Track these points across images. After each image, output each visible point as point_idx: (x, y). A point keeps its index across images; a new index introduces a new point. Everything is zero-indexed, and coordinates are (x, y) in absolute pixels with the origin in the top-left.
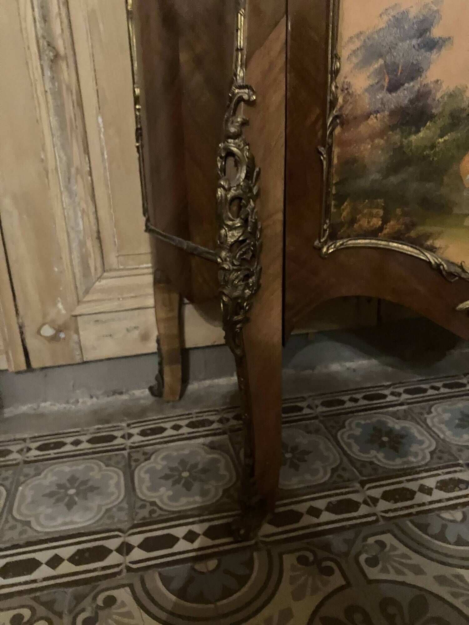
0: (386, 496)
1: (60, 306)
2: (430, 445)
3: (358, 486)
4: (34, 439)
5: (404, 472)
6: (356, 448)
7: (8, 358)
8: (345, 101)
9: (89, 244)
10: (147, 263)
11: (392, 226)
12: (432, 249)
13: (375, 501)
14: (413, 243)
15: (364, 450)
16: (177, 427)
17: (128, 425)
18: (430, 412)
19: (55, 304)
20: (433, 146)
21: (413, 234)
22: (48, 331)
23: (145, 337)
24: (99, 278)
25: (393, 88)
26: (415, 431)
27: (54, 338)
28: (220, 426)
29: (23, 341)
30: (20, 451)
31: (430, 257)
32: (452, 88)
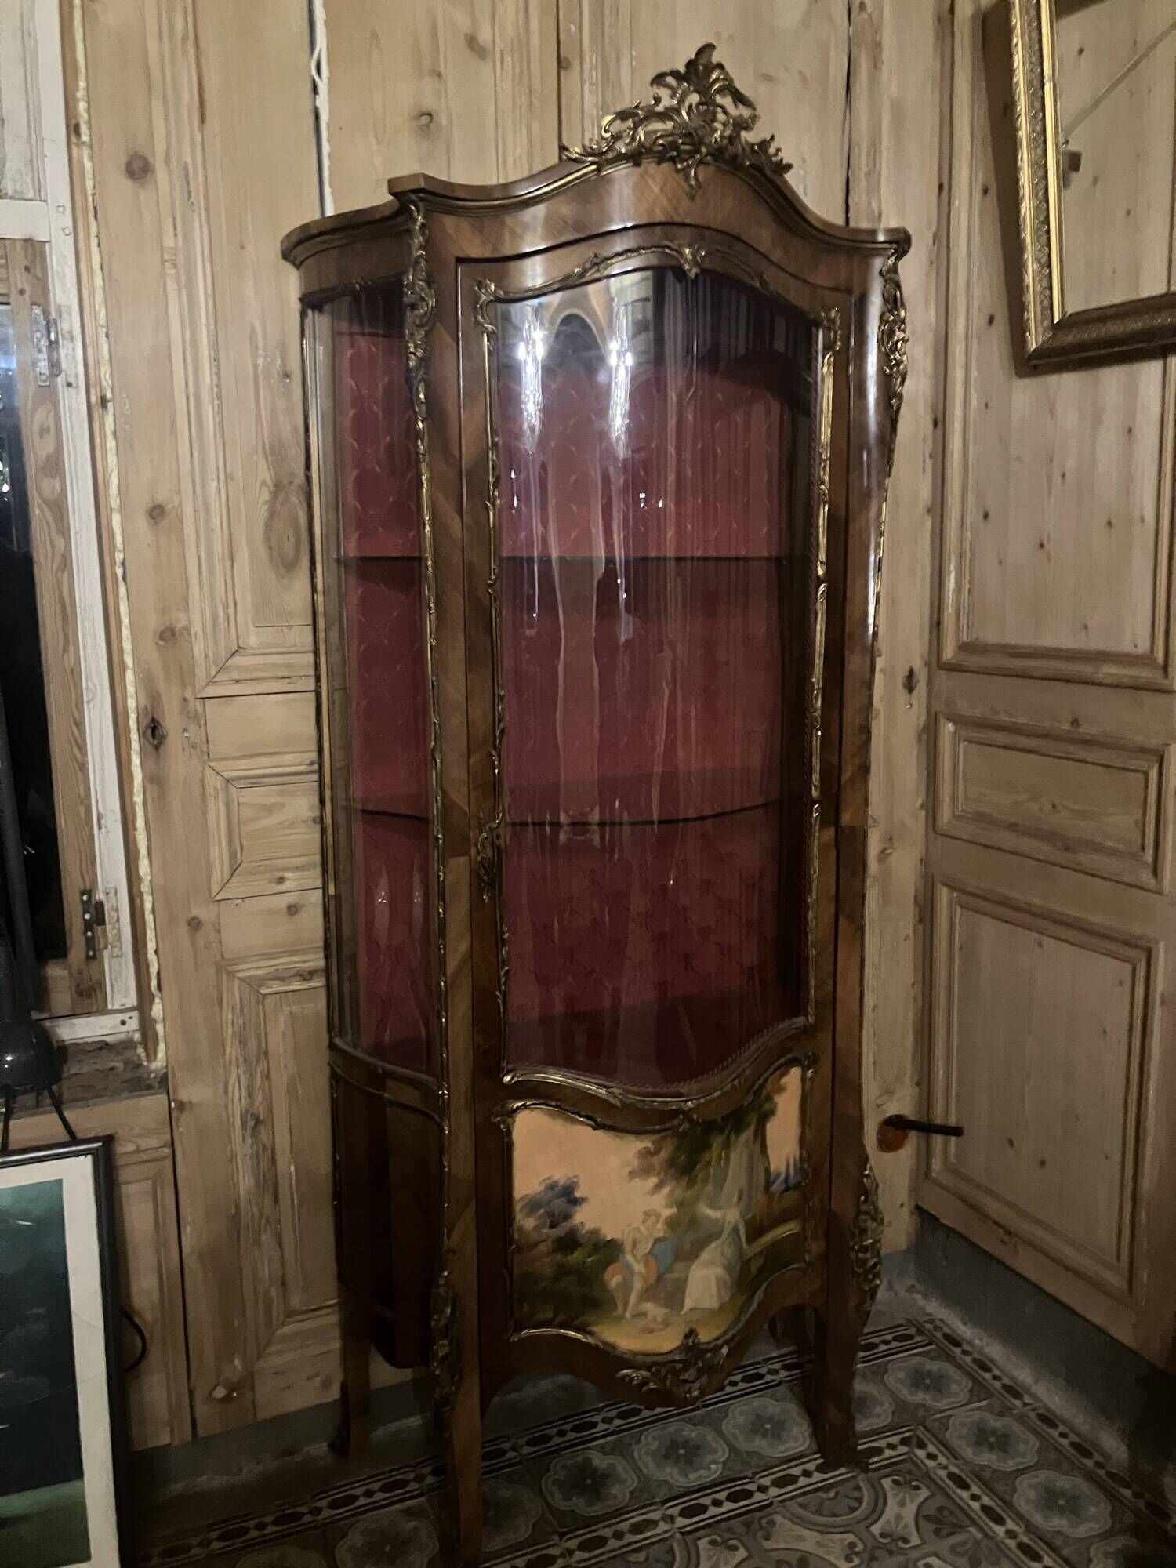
0: (582, 1547)
1: (237, 1362)
2: (632, 1483)
3: (556, 1538)
4: (210, 1528)
5: (598, 1519)
6: (558, 1496)
7: (172, 1431)
8: (520, 1236)
9: (273, 1291)
10: (332, 1299)
11: (561, 1318)
12: (591, 1334)
13: (571, 1552)
14: (577, 1330)
15: (568, 1498)
16: (369, 1494)
17: (313, 1497)
18: (639, 1441)
19: (232, 1361)
20: (584, 1263)
21: (576, 1322)
22: (220, 1393)
23: (326, 1385)
24: (283, 1324)
25: (553, 1226)
26: (621, 1467)
27: (227, 1399)
28: (417, 1486)
29: (192, 1407)
30: (200, 1545)
31: (590, 1340)
32: (592, 1226)
